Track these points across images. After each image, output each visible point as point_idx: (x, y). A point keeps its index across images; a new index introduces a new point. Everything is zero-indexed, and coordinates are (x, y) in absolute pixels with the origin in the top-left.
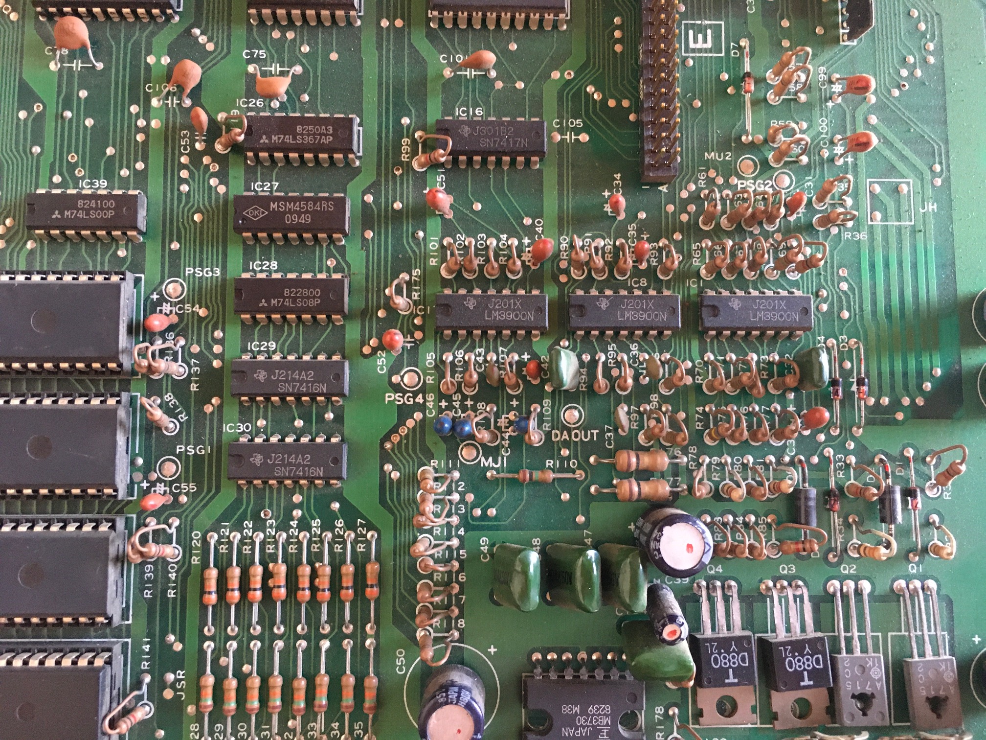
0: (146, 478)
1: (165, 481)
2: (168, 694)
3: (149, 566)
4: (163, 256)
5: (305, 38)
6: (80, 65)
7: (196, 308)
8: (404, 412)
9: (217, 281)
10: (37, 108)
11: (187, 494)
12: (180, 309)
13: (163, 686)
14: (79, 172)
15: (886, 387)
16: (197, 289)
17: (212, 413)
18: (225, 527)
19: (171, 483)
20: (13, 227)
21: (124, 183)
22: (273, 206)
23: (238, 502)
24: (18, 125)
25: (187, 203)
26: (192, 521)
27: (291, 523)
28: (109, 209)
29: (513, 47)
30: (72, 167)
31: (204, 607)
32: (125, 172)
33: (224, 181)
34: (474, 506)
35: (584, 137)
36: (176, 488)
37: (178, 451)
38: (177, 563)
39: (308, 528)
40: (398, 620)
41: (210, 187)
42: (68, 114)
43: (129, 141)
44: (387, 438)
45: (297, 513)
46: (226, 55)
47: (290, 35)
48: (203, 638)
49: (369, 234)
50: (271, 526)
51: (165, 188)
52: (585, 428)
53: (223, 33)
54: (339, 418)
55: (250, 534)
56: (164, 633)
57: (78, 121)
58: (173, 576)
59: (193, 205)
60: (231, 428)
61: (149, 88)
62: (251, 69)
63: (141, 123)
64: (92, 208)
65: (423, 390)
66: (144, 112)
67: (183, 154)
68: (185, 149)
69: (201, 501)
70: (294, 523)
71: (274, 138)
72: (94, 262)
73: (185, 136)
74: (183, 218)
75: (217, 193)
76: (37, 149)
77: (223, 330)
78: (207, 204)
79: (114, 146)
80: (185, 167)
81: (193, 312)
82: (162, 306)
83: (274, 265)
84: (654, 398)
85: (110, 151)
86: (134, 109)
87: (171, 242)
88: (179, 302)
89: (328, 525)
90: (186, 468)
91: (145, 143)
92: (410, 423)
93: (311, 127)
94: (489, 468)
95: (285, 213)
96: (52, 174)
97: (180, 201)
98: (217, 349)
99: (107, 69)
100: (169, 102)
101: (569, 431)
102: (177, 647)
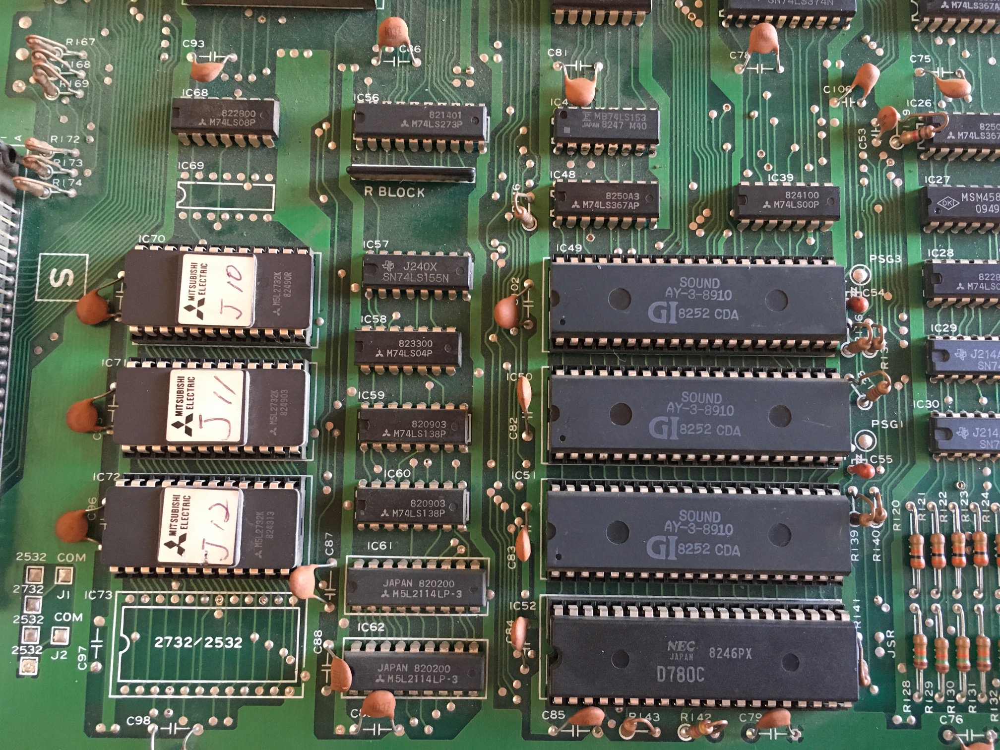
1: (863, 453)
2: (881, 652)
3: (854, 531)
4: (848, 244)
5: (966, 44)
6: (762, 69)
7: (882, 293)
9: (899, 267)
10: (726, 108)
11: (885, 465)
12: (867, 293)
13: (875, 644)
14: (768, 167)
16: (881, 274)
17: (902, 390)
18: (922, 497)
19: (870, 454)
20: (711, 217)
21: (810, 176)
23: (933, 473)
24: (710, 123)
25: (868, 195)
26: (891, 491)
27: (983, 494)
28: (813, 200)
30: (761, 162)
32: (810, 167)
33: (900, 174)
36: (874, 459)
37: (873, 424)
38: (879, 529)
41: (888, 181)
42: (755, 114)
43: (811, 138)
45: (988, 485)
46: (894, 60)
47: (952, 42)
48: (910, 601)
50: (964, 498)
51: (847, 181)
53: (891, 39)
55: (946, 504)
56: (873, 595)
57: (764, 120)
58: (877, 541)
59: (873, 197)
60: (921, 404)
61: (827, 89)
62: (920, 71)
63: (823, 121)
64: (798, 199)
66: (824, 111)
67: (861, 150)
68: (863, 146)
69: (898, 472)
70: (985, 495)
71: (960, 134)
72: (787, 249)
73: (862, 134)
74: (864, 209)
75: (895, 186)
76: (728, 146)
77: (908, 313)
78: (885, 195)
79: (798, 143)
80: (864, 162)
81: (879, 296)
82: (849, 290)
83: (951, 252)
85: (795, 148)
86: (816, 109)
87: (855, 230)
88: (866, 287)
90: (883, 441)
91: (826, 140)
93: (992, 125)
95: (975, 203)
96: (743, 168)
97: (861, 194)
98: (904, 330)
99: (788, 72)
100: (846, 102)
102: (885, 608)
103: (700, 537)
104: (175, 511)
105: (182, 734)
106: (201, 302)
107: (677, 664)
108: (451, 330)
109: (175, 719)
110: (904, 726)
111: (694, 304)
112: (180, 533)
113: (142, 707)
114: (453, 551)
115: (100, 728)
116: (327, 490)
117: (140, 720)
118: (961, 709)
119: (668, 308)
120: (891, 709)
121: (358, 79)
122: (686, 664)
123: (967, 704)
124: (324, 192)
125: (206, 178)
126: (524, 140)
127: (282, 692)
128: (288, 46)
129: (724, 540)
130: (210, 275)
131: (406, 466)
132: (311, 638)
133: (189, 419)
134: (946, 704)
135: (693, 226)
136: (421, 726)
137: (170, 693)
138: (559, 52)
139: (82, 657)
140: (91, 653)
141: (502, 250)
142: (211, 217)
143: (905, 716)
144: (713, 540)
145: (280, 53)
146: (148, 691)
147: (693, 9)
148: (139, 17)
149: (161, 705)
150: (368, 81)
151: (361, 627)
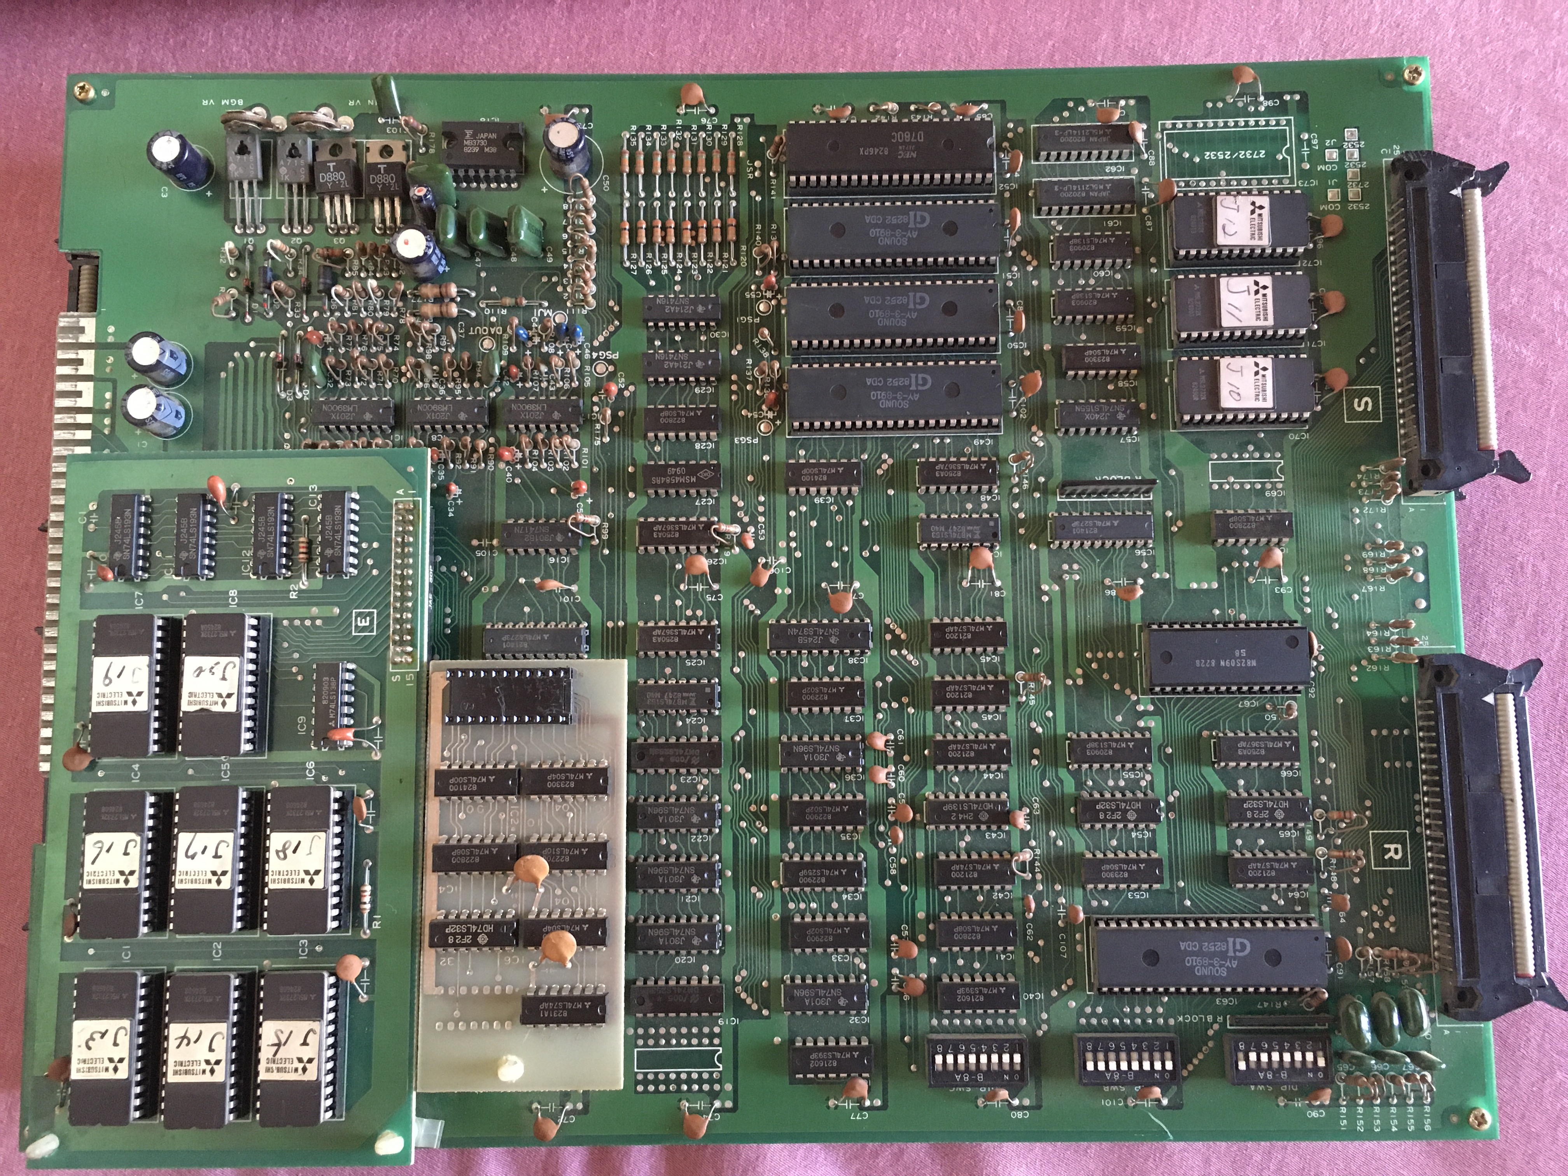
0: (779, 301)
1: (766, 298)
2: (757, 164)
4: (774, 450)
5: (679, 610)
6: (838, 586)
8: (606, 346)
9: (736, 434)
10: (866, 554)
12: (761, 414)
13: (761, 169)
14: (834, 508)
15: (261, 363)
16: (750, 429)
17: (737, 344)
18: (725, 269)
19: (762, 297)
21: (802, 501)
22: (694, 479)
23: (717, 286)
25: (759, 488)
26: (747, 272)
27: (681, 272)
28: (806, 475)
29: (527, 609)
30: (839, 512)
31: (736, 216)
33: (734, 505)
34: (556, 284)
35: (475, 542)
36: (759, 294)
37: (758, 319)
38: (756, 246)
39: (669, 268)
40: (608, 209)
41: (743, 500)
42: (844, 549)
43: (801, 531)
44: (617, 328)
45: (678, 278)
46: (735, 596)
47: (689, 613)
48: (736, 199)
49: (630, 469)
50: (695, 269)
52: (478, 336)
53: (738, 613)
54: (651, 342)
55: (708, 264)
57: (837, 544)
58: (758, 237)
59: (754, 486)
60: (724, 334)
61: (788, 570)
62: (716, 587)
63: (793, 544)
64: (817, 475)
65: (592, 361)
66: (791, 553)
67: (763, 523)
68: (761, 526)
69: (742, 286)
70: (679, 272)
71: (694, 528)
72: (820, 445)
73: (762, 536)
74: (761, 478)
75: (738, 495)
76: (865, 523)
77: (731, 400)
78: (745, 488)
79: (811, 527)
80: (761, 514)
81: (752, 412)
82: (774, 416)
83: (697, 446)
84: (429, 357)
85: (814, 524)
86: (798, 554)
87: (769, 461)
88: (762, 419)
89: (657, 270)
90: (752, 308)
91: (789, 530)
92: (601, 338)
94: (548, 308)
95: (686, 475)
96: (853, 506)
97: (764, 489)
98: (734, 387)
99: (818, 583)
100: (774, 561)
101: (490, 334)
102: (753, 193)
103: (894, 227)
104: (1260, 229)
105: (1240, 95)
106: (1257, 373)
107: (910, 143)
108: (1071, 373)
109: (1246, 105)
110: (742, 116)
111: (899, 388)
112: (1255, 216)
113: (1270, 112)
114: (1060, 222)
115: (1297, 97)
116: (1153, 260)
117: (1270, 103)
118: (703, 128)
119: (917, 385)
120: (751, 126)
121: (1153, 568)
122: (904, 143)
123: (698, 131)
124: (1172, 477)
125: (1263, 484)
126: (1022, 523)
127: (1174, 125)
128: (1208, 591)
129: (876, 226)
130: (1252, 393)
131: (1097, 279)
132: (1157, 160)
133: (1257, 292)
134: (713, 131)
135: (890, 461)
136: (1076, 106)
137: (1252, 121)
138: (997, 594)
139: (1315, 142)
140: (1309, 145)
141: (1035, 439)
142: (1257, 455)
143: (742, 123)
144: (884, 226)
145: (1215, 585)
146: (1267, 122)
147: (892, 632)
148: (1329, 610)
149: (1257, 114)
150: (1145, 566)
151: (1122, 169)
